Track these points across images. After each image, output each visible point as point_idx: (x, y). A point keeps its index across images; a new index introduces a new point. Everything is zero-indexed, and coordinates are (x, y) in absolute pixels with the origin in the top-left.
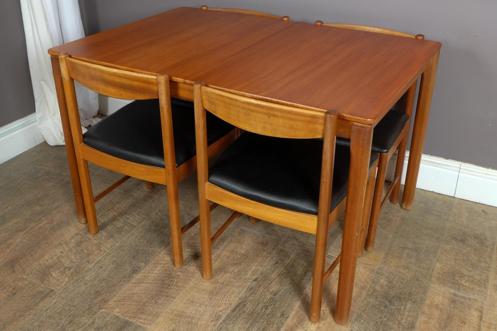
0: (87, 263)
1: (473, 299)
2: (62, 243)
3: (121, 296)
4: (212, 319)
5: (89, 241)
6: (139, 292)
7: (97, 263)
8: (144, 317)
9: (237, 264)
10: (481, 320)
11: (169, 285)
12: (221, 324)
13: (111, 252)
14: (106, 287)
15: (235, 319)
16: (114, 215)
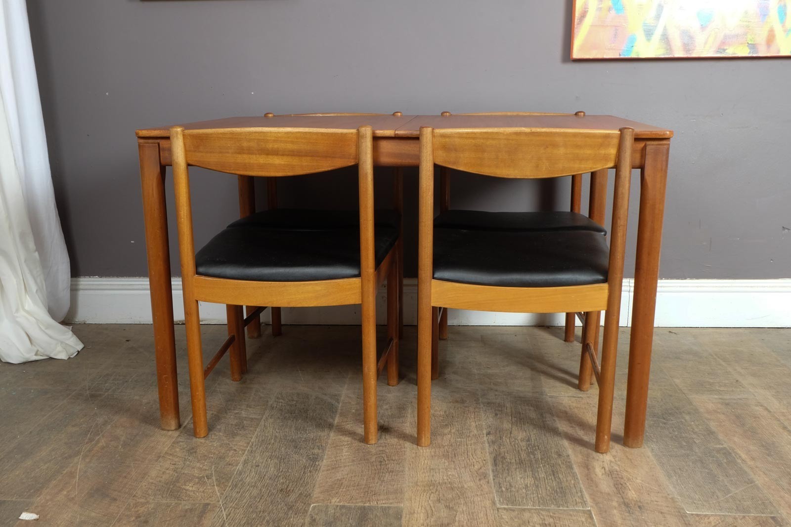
0: (230, 466)
1: (744, 398)
2: (162, 455)
3: (324, 486)
4: (478, 479)
5: (205, 445)
6: (345, 476)
7: (246, 462)
8: (381, 497)
9: (446, 425)
10: (770, 412)
11: (381, 462)
12: (494, 479)
13: (254, 449)
14: (289, 483)
15: (506, 471)
16: (212, 414)
